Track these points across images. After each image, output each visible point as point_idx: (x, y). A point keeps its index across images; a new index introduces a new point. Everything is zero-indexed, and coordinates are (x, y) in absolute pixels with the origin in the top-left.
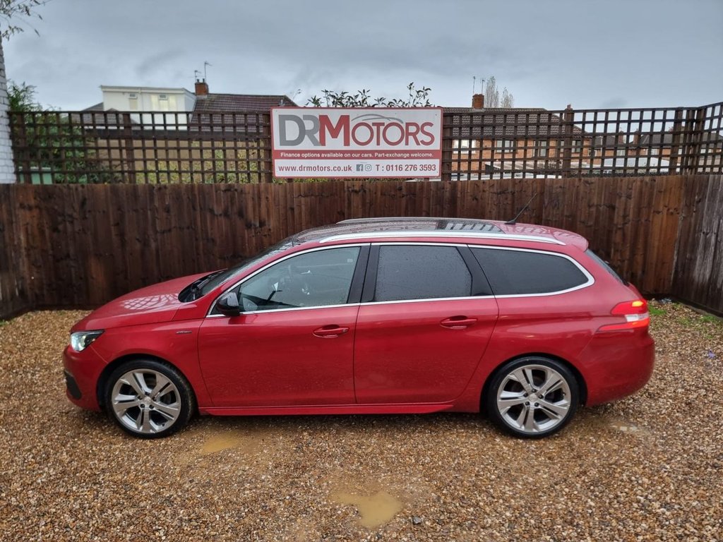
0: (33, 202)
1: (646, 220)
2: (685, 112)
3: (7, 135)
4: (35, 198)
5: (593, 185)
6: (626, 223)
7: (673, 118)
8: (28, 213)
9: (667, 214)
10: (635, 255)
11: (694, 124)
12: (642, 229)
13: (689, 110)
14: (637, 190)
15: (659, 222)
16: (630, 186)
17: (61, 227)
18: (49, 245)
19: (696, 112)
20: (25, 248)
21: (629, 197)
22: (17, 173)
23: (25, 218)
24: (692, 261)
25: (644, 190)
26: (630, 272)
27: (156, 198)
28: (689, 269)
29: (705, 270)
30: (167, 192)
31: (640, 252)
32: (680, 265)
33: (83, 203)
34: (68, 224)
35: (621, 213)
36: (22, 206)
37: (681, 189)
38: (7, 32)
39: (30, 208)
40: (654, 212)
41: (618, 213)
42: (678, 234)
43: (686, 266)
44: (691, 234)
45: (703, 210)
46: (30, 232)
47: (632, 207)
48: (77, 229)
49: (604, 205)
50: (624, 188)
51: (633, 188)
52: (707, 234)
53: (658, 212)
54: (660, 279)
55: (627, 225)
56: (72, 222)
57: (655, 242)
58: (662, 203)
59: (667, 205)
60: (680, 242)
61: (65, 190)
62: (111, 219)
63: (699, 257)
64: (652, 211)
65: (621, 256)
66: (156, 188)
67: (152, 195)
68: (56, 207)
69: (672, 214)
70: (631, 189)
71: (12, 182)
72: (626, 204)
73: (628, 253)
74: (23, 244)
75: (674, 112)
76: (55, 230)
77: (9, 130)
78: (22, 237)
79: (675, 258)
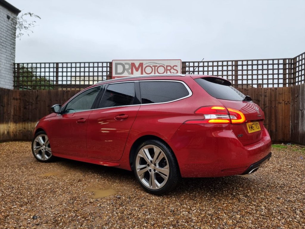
0: (18, 97)
1: (275, 107)
2: (287, 61)
3: (12, 72)
4: (19, 96)
5: (249, 91)
6: (265, 108)
7: (282, 63)
8: (16, 101)
9: (284, 104)
10: (271, 122)
11: (292, 65)
12: (273, 111)
13: (289, 59)
14: (269, 93)
15: (281, 107)
16: (266, 92)
17: (27, 107)
18: (22, 114)
19: (293, 60)
20: (13, 115)
21: (265, 96)
22: (14, 86)
23: (14, 103)
24: (298, 123)
25: (272, 93)
26: (270, 130)
27: (65, 96)
28: (297, 128)
29: (303, 127)
30: (70, 93)
31: (274, 121)
32: (293, 127)
33: (37, 98)
34: (30, 106)
35: (263, 103)
36: (14, 99)
37: (290, 93)
38: (18, 35)
39: (17, 99)
40: (278, 103)
41: (261, 103)
42: (291, 113)
43: (296, 126)
44: (296, 112)
45: (299, 101)
46: (15, 109)
47: (267, 100)
48: (33, 108)
49: (254, 100)
50: (263, 92)
51: (267, 92)
52: (302, 110)
53: (280, 103)
54: (285, 134)
55: (266, 109)
56: (32, 105)
57: (280, 117)
58: (281, 99)
59: (284, 99)
60: (292, 116)
61: (31, 93)
62: (47, 104)
63: (300, 122)
64: (277, 102)
65: (265, 123)
66: (65, 92)
67: (63, 94)
68: (26, 99)
69: (287, 104)
70: (266, 93)
71: (11, 89)
72: (264, 99)
73: (268, 121)
74: (12, 113)
75: (282, 60)
76: (25, 108)
77: (14, 70)
78: (12, 111)
79: (291, 124)
